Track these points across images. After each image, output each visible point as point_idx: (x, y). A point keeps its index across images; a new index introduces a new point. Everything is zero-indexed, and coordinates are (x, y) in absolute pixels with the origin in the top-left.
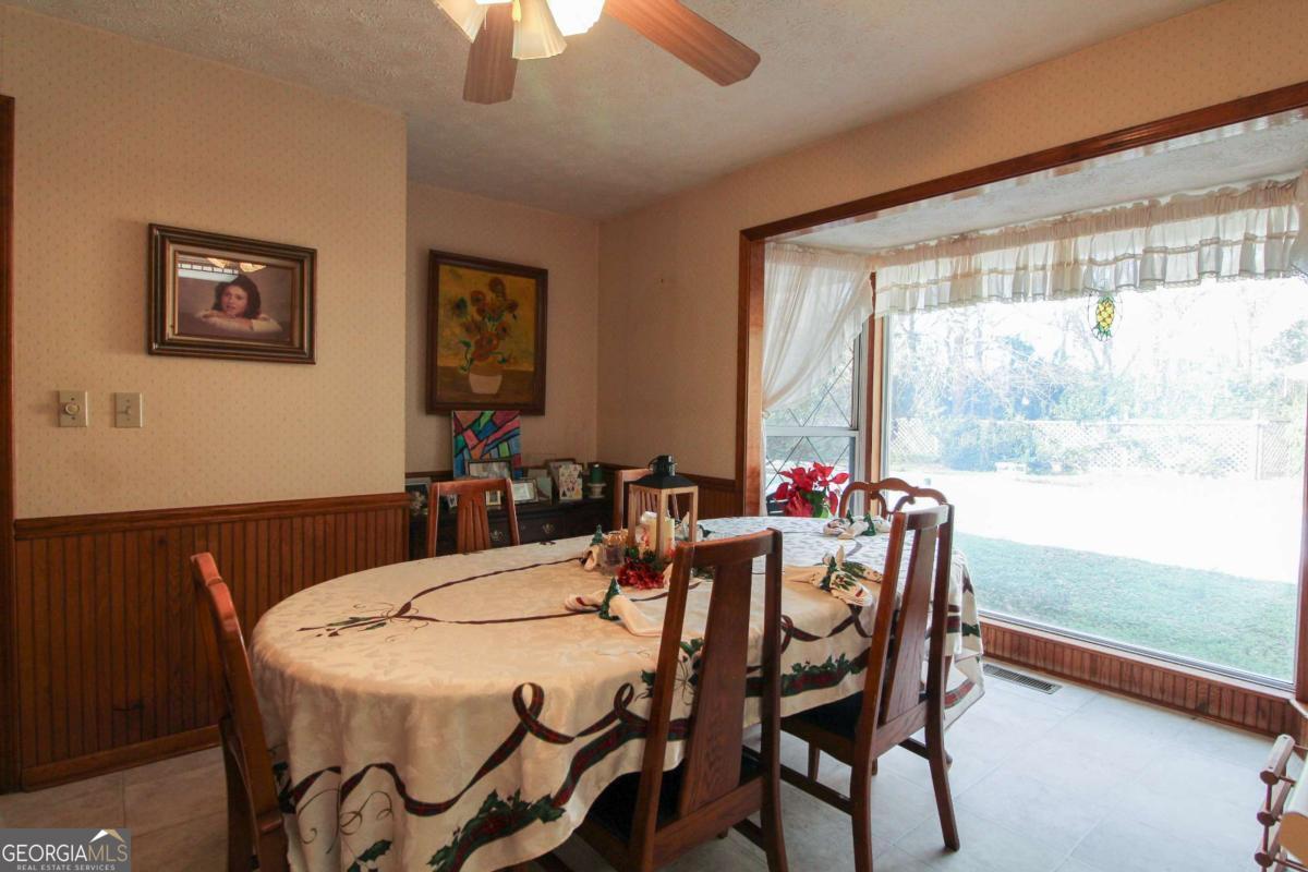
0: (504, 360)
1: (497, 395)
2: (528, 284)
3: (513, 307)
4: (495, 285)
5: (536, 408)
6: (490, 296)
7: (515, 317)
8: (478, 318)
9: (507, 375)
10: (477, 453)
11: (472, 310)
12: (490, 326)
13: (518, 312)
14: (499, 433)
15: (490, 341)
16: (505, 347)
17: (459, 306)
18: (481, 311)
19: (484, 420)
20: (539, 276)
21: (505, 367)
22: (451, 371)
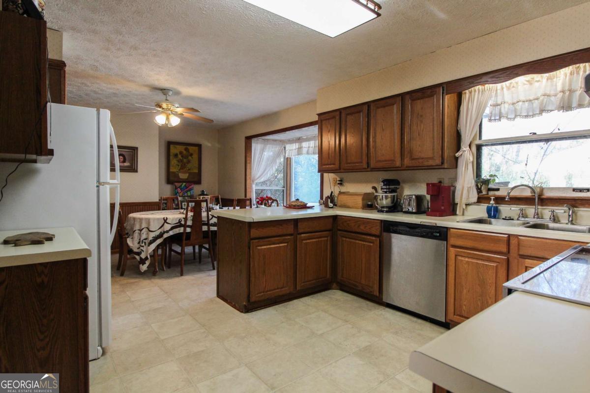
0: (189, 170)
1: (187, 179)
2: (196, 148)
3: (191, 155)
4: (186, 149)
5: (199, 182)
6: (185, 152)
7: (192, 158)
8: (181, 158)
9: (190, 174)
10: (181, 194)
11: (180, 156)
12: (185, 160)
13: (193, 156)
14: (188, 189)
15: (185, 165)
16: (189, 166)
17: (176, 155)
18: (182, 156)
19: (183, 186)
20: (199, 146)
21: (189, 171)
22: (174, 173)
